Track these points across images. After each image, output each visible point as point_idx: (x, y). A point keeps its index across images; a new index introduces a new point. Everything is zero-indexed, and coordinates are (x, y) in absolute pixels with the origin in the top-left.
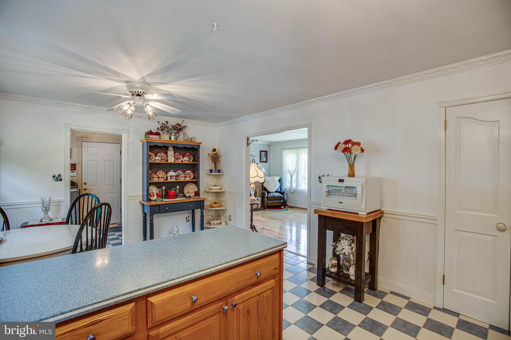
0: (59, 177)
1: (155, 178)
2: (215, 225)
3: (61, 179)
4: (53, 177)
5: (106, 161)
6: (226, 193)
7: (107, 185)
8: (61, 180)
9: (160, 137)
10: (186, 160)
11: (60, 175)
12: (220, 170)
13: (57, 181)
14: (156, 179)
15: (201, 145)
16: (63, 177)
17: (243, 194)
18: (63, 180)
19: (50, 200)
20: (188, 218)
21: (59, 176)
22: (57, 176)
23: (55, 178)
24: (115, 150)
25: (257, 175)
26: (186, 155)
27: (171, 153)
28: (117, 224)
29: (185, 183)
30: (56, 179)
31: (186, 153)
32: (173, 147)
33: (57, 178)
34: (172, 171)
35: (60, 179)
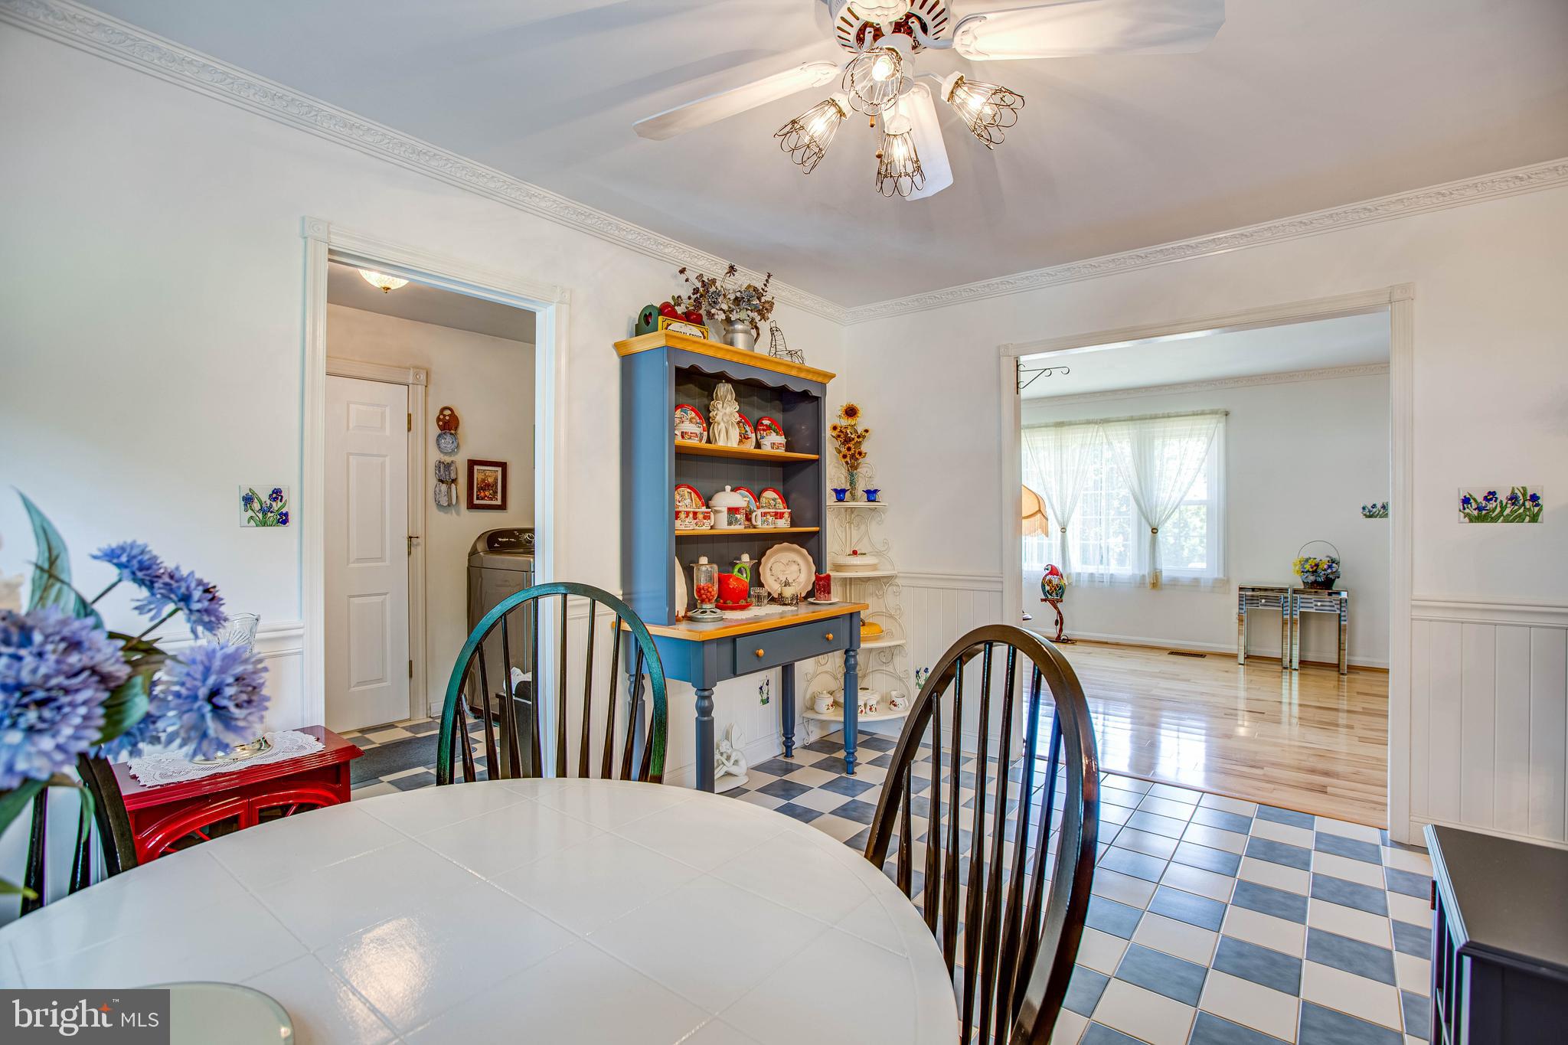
0: (274, 504)
1: (682, 515)
2: (871, 709)
3: (286, 515)
4: (246, 505)
5: (351, 457)
6: (898, 581)
7: (359, 560)
8: (284, 519)
9: (705, 334)
10: (773, 443)
11: (277, 494)
12: (876, 491)
13: (264, 524)
14: (688, 520)
15: (830, 386)
16: (292, 507)
17: (1002, 582)
18: (293, 518)
19: (252, 632)
20: (765, 688)
21: (275, 499)
22: (265, 498)
23: (256, 506)
24: (388, 410)
25: (1038, 509)
26: (762, 425)
27: (726, 409)
28: (401, 725)
29: (762, 542)
30: (260, 515)
31: (762, 419)
32: (738, 385)
33: (265, 510)
34: (728, 488)
35: (281, 514)
